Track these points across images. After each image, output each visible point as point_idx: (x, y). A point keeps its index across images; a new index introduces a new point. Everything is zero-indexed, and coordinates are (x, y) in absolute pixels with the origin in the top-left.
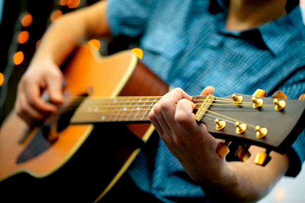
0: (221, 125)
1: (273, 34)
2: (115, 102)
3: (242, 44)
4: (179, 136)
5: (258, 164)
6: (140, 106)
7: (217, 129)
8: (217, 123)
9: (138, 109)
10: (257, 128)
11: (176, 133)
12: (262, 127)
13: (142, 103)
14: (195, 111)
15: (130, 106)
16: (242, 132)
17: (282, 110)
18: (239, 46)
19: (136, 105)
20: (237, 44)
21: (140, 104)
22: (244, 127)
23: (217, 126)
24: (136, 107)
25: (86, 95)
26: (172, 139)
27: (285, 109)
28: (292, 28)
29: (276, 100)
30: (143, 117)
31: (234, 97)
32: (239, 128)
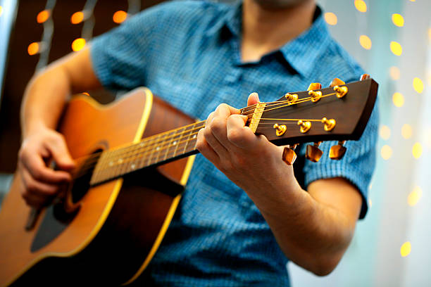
0: (281, 129)
1: (298, 53)
2: (142, 145)
3: (264, 73)
5: (333, 158)
6: (176, 139)
7: (278, 134)
8: (277, 128)
9: (175, 143)
10: (324, 120)
12: (328, 119)
13: (179, 136)
14: (248, 124)
15: (163, 143)
16: (307, 130)
17: (345, 96)
18: (262, 76)
19: (172, 140)
20: (259, 74)
21: (175, 138)
22: (308, 124)
23: (277, 132)
24: (172, 143)
25: (100, 151)
28: (318, 44)
30: (185, 150)
31: (288, 97)
32: (303, 127)
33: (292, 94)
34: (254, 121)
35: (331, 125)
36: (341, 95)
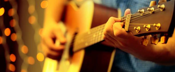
0: (138, 29)
4: (122, 43)
5: (163, 43)
7: (137, 32)
8: (136, 29)
10: (154, 25)
11: (120, 41)
12: (157, 23)
13: (101, 30)
16: (149, 29)
17: (164, 10)
19: (98, 32)
22: (149, 26)
23: (137, 31)
26: (120, 45)
27: (165, 8)
29: (159, 6)
31: (139, 12)
32: (147, 28)
33: (141, 10)
34: (126, 25)
35: (159, 27)
36: (162, 9)
